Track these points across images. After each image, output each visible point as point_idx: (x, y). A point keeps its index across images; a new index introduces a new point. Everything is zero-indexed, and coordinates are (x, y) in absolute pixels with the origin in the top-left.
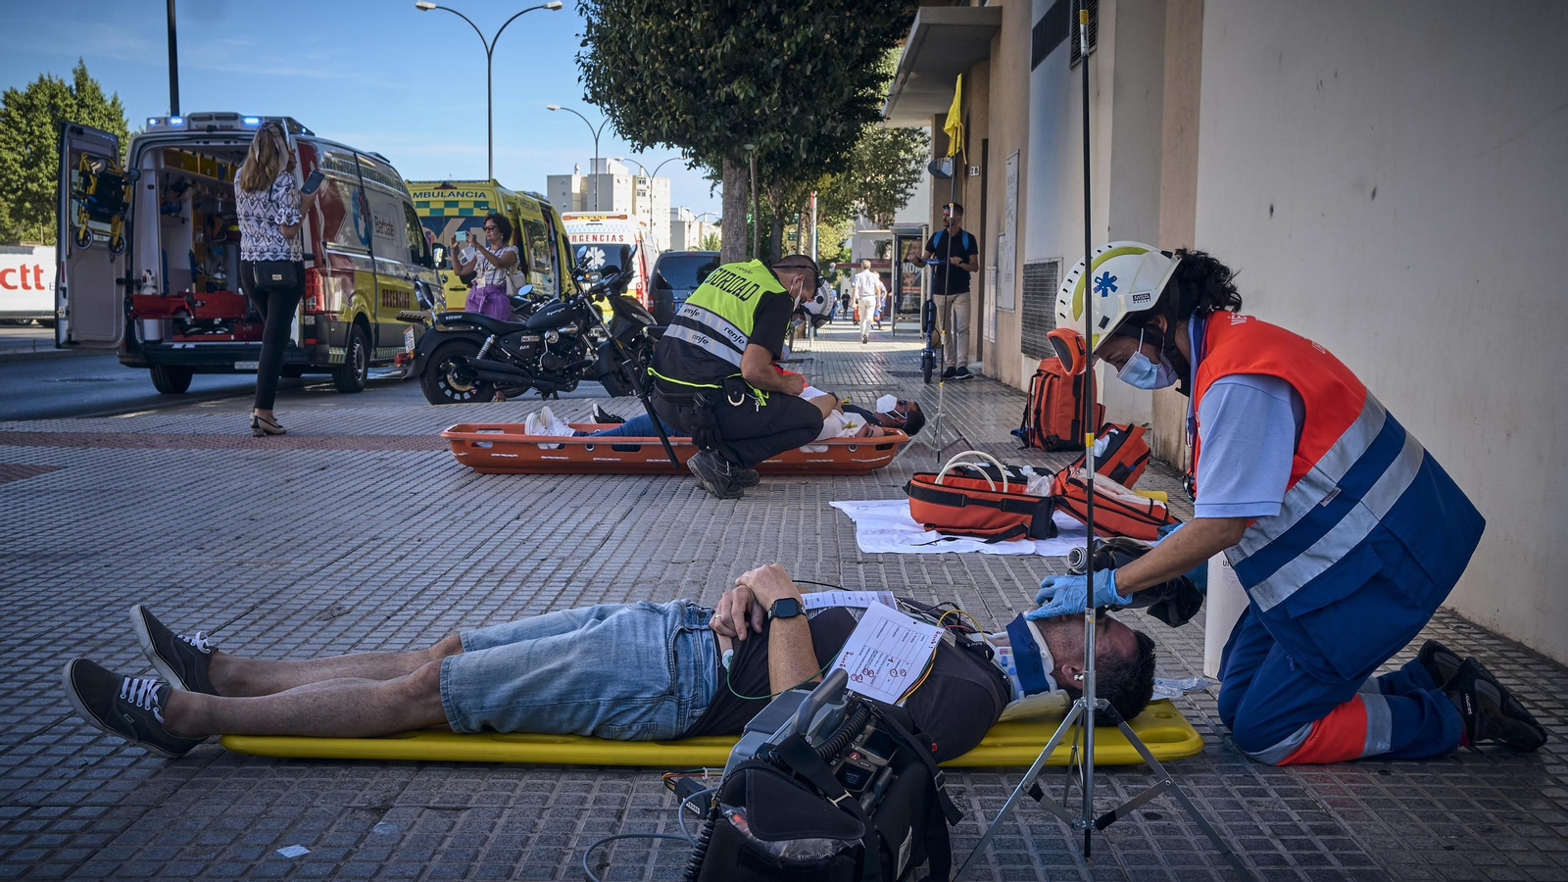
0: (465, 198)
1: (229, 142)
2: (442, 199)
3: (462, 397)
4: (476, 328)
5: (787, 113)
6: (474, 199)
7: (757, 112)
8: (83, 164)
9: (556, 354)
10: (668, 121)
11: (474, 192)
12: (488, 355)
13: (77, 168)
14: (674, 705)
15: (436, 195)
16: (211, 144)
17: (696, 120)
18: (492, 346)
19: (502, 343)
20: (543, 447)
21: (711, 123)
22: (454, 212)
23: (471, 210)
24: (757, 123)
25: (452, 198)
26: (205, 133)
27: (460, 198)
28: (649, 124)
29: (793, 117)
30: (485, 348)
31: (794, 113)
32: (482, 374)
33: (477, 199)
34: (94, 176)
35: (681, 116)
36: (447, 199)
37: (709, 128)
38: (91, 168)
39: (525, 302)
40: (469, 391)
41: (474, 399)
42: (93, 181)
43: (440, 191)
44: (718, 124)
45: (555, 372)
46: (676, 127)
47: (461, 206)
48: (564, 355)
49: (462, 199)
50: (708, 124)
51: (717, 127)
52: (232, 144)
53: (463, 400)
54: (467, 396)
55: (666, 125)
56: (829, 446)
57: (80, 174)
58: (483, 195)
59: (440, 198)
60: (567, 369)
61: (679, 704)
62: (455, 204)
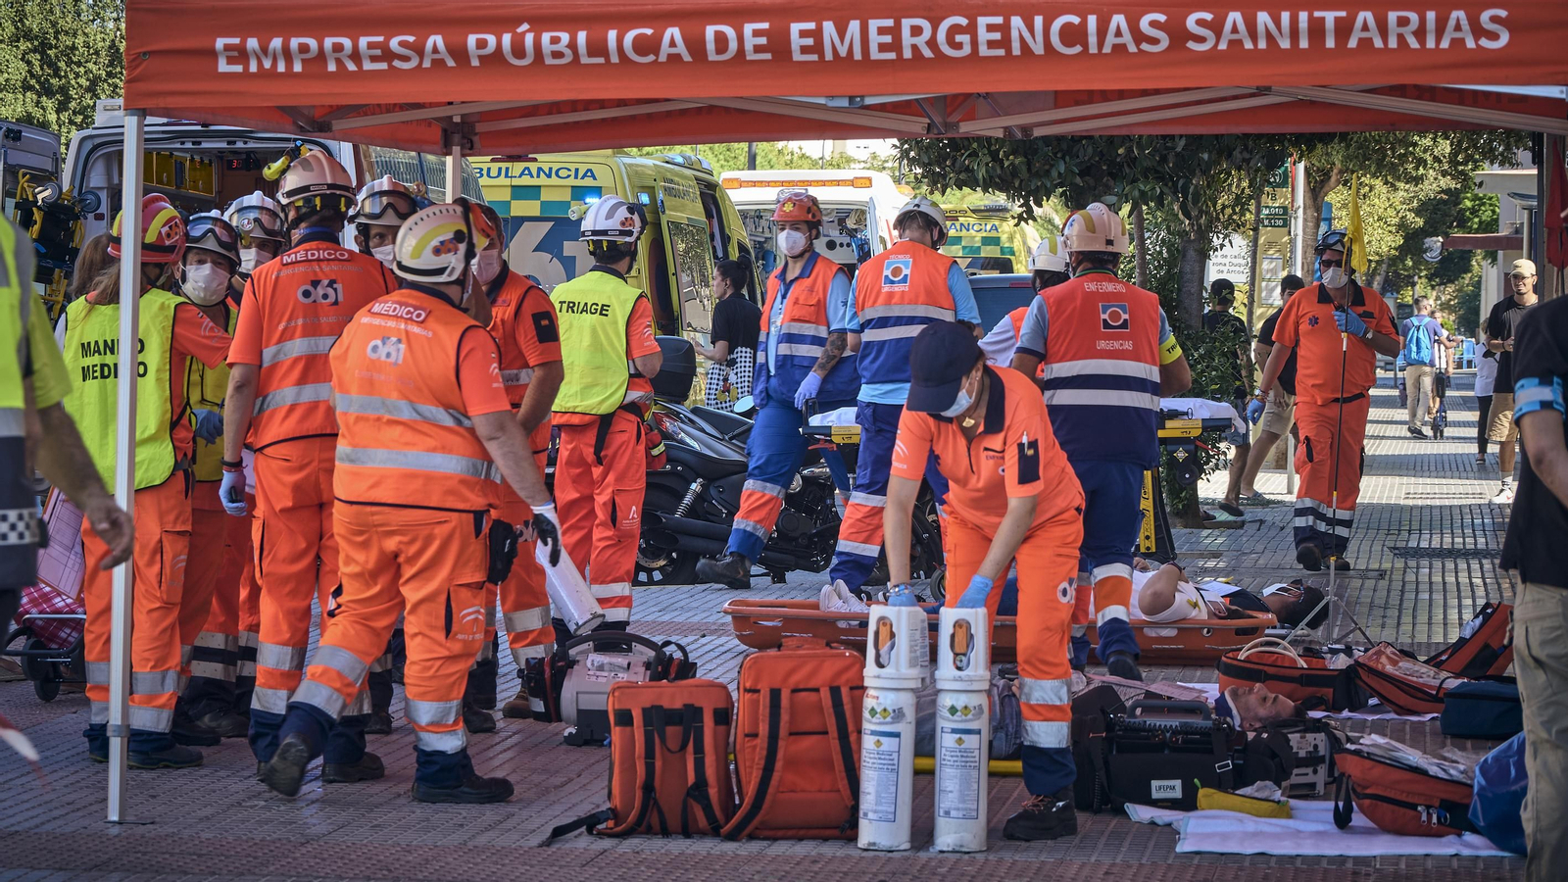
0: (554, 180)
1: (234, 143)
2: (507, 182)
3: (650, 577)
4: (674, 467)
5: (1167, 148)
6: (572, 182)
7: (1121, 151)
8: (23, 188)
9: (799, 511)
10: (987, 164)
11: (573, 167)
12: (692, 512)
13: (12, 195)
14: (1003, 735)
15: (494, 173)
16: (204, 145)
17: (1029, 164)
18: (699, 497)
19: (713, 492)
20: (842, 624)
21: (1052, 166)
22: (531, 208)
23: (566, 205)
24: (1121, 166)
25: (526, 181)
26: (199, 128)
27: (543, 180)
28: (957, 165)
29: (1177, 155)
30: (688, 499)
31: (1179, 149)
32: (685, 541)
33: (579, 183)
34: (39, 208)
35: (1007, 156)
36: (516, 182)
37: (1048, 172)
38: (35, 196)
39: (746, 423)
40: (661, 569)
41: (667, 580)
42: (37, 216)
43: (504, 165)
44: (1062, 169)
45: (796, 539)
46: (999, 171)
47: (545, 196)
48: (810, 512)
49: (549, 182)
50: (1047, 167)
51: (1060, 173)
52: (240, 145)
53: (651, 582)
54: (657, 576)
55: (984, 170)
56: (1179, 629)
57: (17, 206)
58: (590, 173)
59: (503, 181)
60: (815, 535)
61: (1007, 735)
62: (533, 192)
